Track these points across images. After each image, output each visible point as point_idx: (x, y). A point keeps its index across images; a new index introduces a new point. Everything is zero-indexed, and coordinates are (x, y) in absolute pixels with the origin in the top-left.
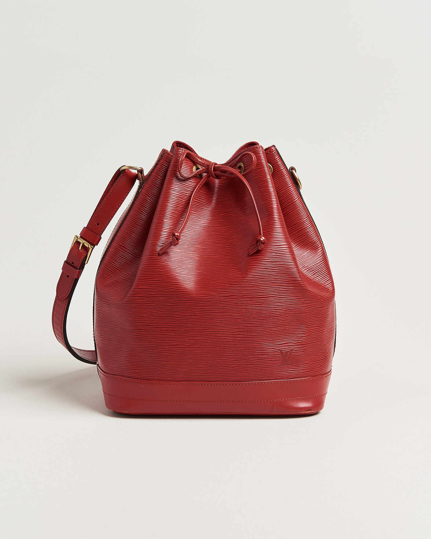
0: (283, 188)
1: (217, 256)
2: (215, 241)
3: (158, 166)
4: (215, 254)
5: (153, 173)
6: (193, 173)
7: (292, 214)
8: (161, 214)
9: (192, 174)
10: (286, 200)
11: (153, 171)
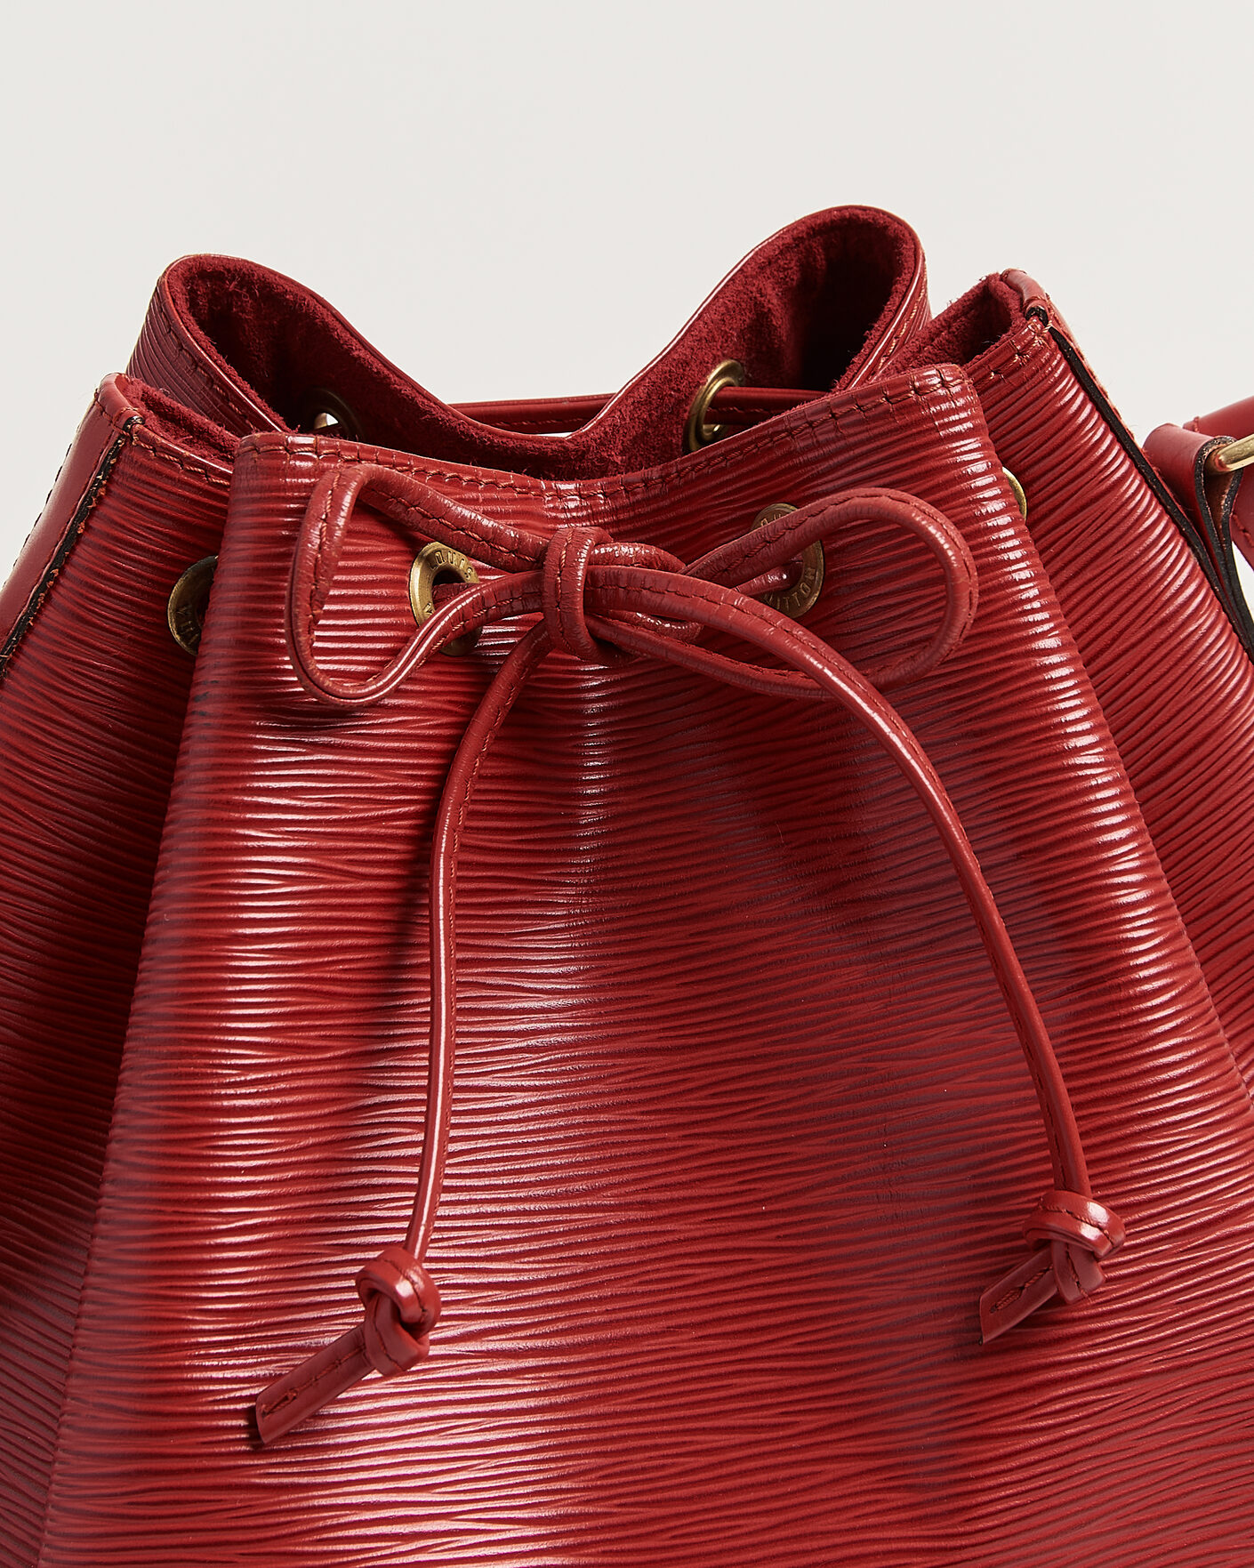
0: (1114, 640)
1: (685, 1343)
2: (654, 1196)
3: (83, 553)
4: (663, 1324)
5: (50, 615)
6: (415, 628)
7: (1195, 830)
8: (189, 1054)
9: (406, 640)
10: (1143, 733)
11: (48, 598)
